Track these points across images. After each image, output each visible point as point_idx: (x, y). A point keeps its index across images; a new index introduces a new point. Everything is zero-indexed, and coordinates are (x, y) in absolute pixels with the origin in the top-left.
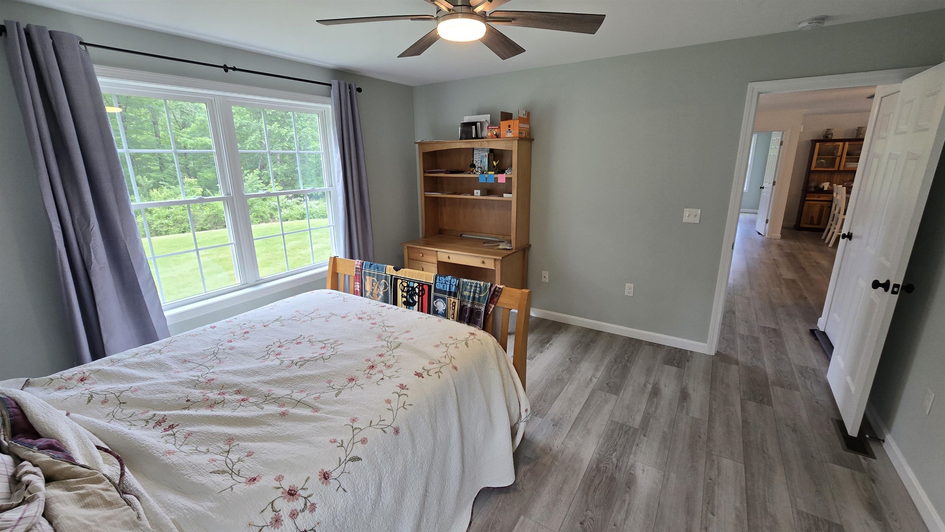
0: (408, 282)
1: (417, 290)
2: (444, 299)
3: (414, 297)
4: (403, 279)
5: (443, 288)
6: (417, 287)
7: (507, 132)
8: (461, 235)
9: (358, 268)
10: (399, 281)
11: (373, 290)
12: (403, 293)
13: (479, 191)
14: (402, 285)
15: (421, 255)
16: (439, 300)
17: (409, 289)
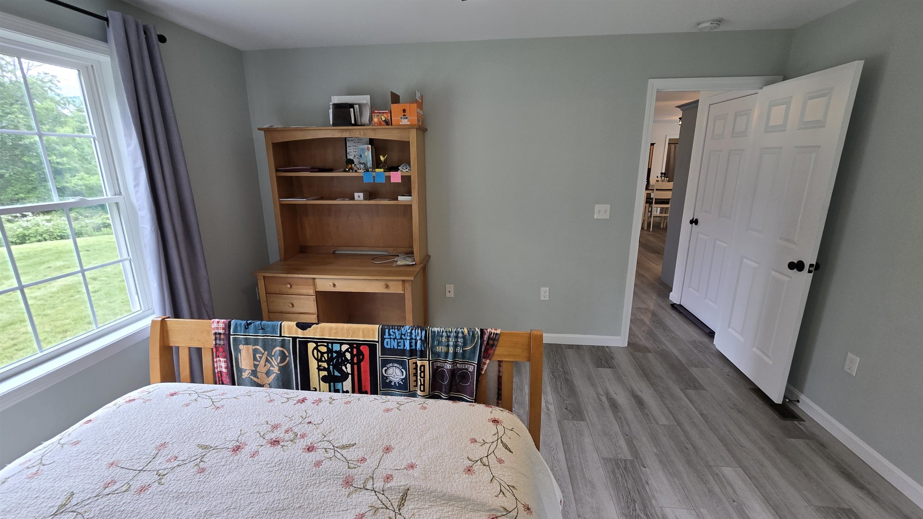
0: (330, 345)
1: (348, 356)
2: (402, 364)
3: (344, 368)
4: (318, 342)
5: (398, 346)
6: (347, 350)
7: (401, 118)
8: (334, 253)
9: (220, 334)
10: (311, 346)
12: (320, 364)
13: (361, 195)
14: (318, 351)
15: (289, 286)
16: (391, 365)
17: (332, 355)
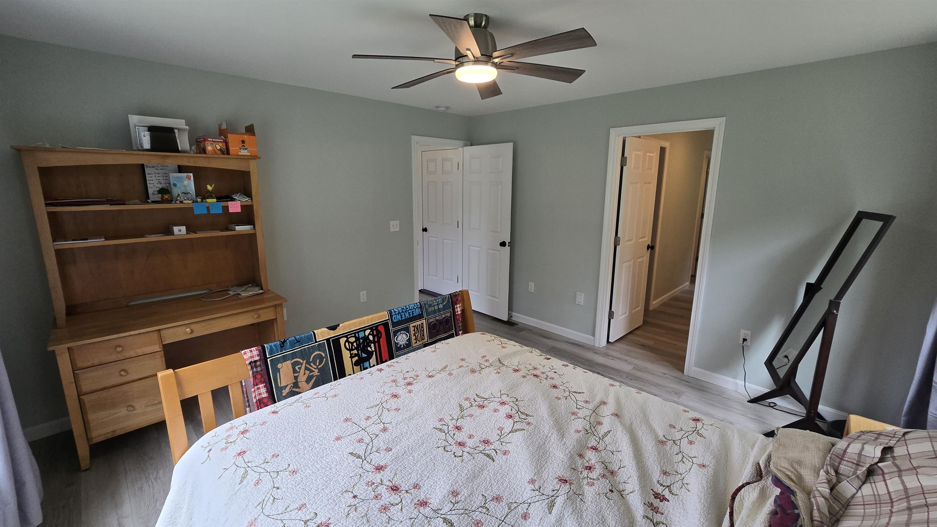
0: (357, 335)
1: (371, 338)
2: (407, 330)
3: (369, 349)
4: (346, 336)
5: (402, 317)
6: (369, 334)
7: (240, 149)
8: (127, 304)
9: (255, 361)
10: (343, 341)
11: (296, 378)
12: (352, 352)
13: (183, 229)
14: (349, 342)
15: (119, 349)
16: (399, 333)
17: (359, 342)
